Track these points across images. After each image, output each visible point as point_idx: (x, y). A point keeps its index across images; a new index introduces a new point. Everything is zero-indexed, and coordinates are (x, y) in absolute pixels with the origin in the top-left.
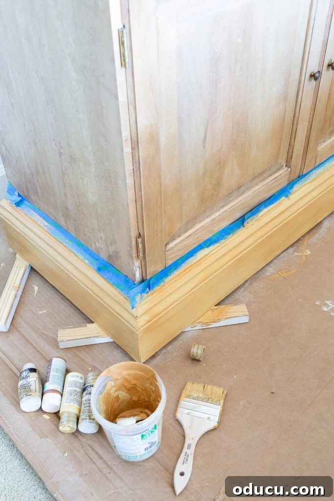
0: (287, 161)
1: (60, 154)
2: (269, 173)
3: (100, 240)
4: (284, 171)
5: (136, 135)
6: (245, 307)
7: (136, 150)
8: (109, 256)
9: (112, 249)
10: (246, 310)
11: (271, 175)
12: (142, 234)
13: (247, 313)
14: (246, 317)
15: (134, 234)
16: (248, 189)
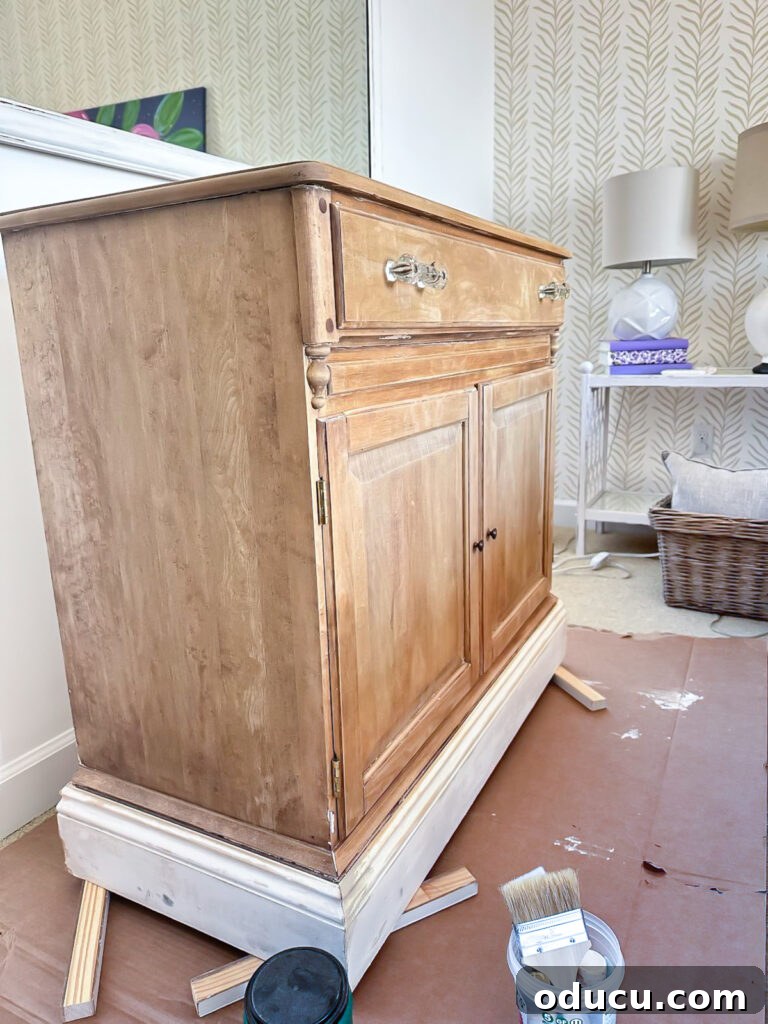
0: (465, 655)
1: (202, 668)
2: (451, 669)
3: (264, 791)
4: (464, 667)
5: (333, 608)
6: (466, 871)
7: (333, 628)
8: (280, 811)
9: (286, 797)
10: (470, 874)
11: (452, 673)
12: (338, 755)
13: (473, 879)
14: (473, 885)
15: (328, 756)
16: (435, 692)
